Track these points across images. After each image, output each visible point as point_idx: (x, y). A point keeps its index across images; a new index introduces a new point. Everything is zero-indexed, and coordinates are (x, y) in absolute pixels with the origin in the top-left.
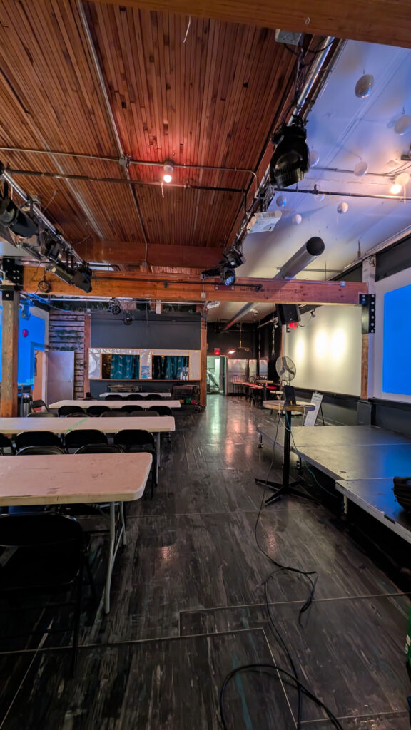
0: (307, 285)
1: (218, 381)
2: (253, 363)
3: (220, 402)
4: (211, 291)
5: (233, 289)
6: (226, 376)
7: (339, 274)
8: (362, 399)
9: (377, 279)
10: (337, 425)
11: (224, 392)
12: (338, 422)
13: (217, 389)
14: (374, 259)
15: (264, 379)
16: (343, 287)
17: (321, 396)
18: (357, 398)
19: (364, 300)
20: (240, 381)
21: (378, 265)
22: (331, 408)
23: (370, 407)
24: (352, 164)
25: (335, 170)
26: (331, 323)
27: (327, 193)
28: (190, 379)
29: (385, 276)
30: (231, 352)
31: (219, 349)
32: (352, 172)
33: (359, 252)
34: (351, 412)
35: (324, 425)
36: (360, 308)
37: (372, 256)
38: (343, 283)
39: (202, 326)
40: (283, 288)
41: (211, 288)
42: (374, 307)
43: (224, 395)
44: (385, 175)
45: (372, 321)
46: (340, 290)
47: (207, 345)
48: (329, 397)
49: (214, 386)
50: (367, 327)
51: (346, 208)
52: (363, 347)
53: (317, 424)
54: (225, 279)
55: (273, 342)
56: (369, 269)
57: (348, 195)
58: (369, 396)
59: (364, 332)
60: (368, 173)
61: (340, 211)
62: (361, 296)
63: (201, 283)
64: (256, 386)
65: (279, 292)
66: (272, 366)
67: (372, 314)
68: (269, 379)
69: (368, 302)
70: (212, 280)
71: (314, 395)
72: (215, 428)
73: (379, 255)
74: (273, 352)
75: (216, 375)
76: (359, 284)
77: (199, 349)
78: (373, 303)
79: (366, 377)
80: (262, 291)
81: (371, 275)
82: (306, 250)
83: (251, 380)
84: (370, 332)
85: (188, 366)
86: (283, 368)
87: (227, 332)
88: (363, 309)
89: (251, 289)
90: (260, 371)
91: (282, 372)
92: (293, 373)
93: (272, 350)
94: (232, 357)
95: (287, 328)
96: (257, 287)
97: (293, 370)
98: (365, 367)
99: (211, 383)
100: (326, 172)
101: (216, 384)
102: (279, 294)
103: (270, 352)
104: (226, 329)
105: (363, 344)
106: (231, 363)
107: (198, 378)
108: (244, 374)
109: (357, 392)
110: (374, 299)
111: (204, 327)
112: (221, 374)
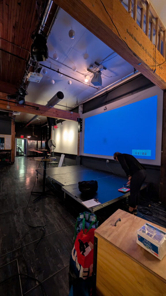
0: (59, 111)
1: (23, 150)
2: (39, 142)
3: (24, 160)
4: (13, 106)
5: (25, 107)
6: (27, 148)
7: (72, 109)
8: (78, 156)
9: (83, 113)
10: (69, 165)
11: (26, 155)
12: (70, 164)
13: (23, 154)
14: (82, 105)
15: (44, 149)
16: (72, 114)
17: (64, 155)
18: (76, 156)
19: (79, 120)
20: (33, 150)
21: (84, 108)
22: (68, 160)
23: (80, 158)
24: (72, 65)
25: (66, 66)
26: (69, 127)
27: (63, 74)
28: (5, 149)
29: (85, 112)
30: (29, 137)
31: (23, 135)
32: (71, 68)
33: (77, 102)
34: (74, 161)
35: (65, 166)
36: (77, 123)
37: (82, 104)
38: (72, 112)
39: (12, 123)
40: (49, 111)
41: (13, 104)
42: (82, 123)
43: (26, 157)
44: (83, 74)
45: (81, 128)
46: (71, 115)
47: (15, 133)
48: (67, 156)
49: (21, 153)
50: (79, 130)
51: (71, 83)
52: (78, 137)
53: (63, 166)
54: (19, 101)
55: (48, 134)
56: (80, 109)
57: (71, 77)
58: (80, 155)
59: (79, 132)
60: (77, 71)
61: (69, 84)
62: (78, 118)
63: (7, 101)
64: (40, 152)
65: (47, 112)
66: (46, 143)
67: (81, 125)
68: (46, 149)
69: (80, 121)
70: (14, 101)
71: (62, 155)
72: (22, 172)
73: (84, 104)
74: (48, 138)
75: (22, 148)
76: (77, 114)
77: (10, 134)
78: (81, 121)
79: (79, 148)
80: (39, 110)
81: (81, 111)
82: (57, 96)
83: (39, 149)
84: (80, 132)
85: (4, 143)
86: (51, 145)
87: (27, 128)
88: (79, 123)
89: (34, 109)
90: (42, 146)
91: (51, 146)
92: (55, 146)
93: (47, 137)
94: (30, 139)
95: (53, 128)
96: (37, 108)
97: (55, 145)
98: (79, 144)
99: (20, 151)
100: (62, 65)
101: (22, 152)
102: (47, 113)
103: (47, 138)
104: (26, 126)
105: (78, 136)
106: (30, 142)
107: (10, 149)
108: (36, 147)
109: (76, 154)
110: (82, 120)
111: (13, 124)
112: (24, 147)
